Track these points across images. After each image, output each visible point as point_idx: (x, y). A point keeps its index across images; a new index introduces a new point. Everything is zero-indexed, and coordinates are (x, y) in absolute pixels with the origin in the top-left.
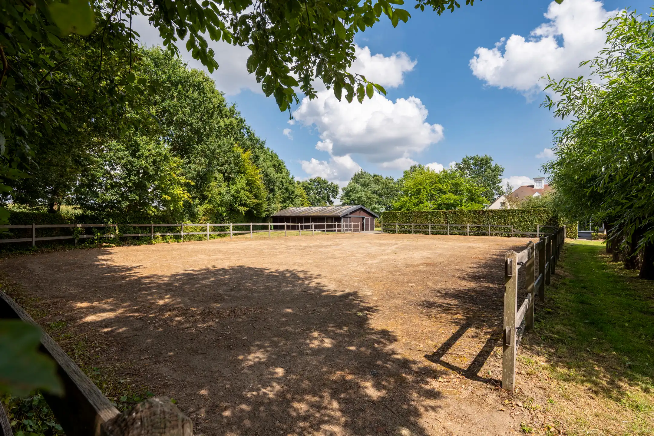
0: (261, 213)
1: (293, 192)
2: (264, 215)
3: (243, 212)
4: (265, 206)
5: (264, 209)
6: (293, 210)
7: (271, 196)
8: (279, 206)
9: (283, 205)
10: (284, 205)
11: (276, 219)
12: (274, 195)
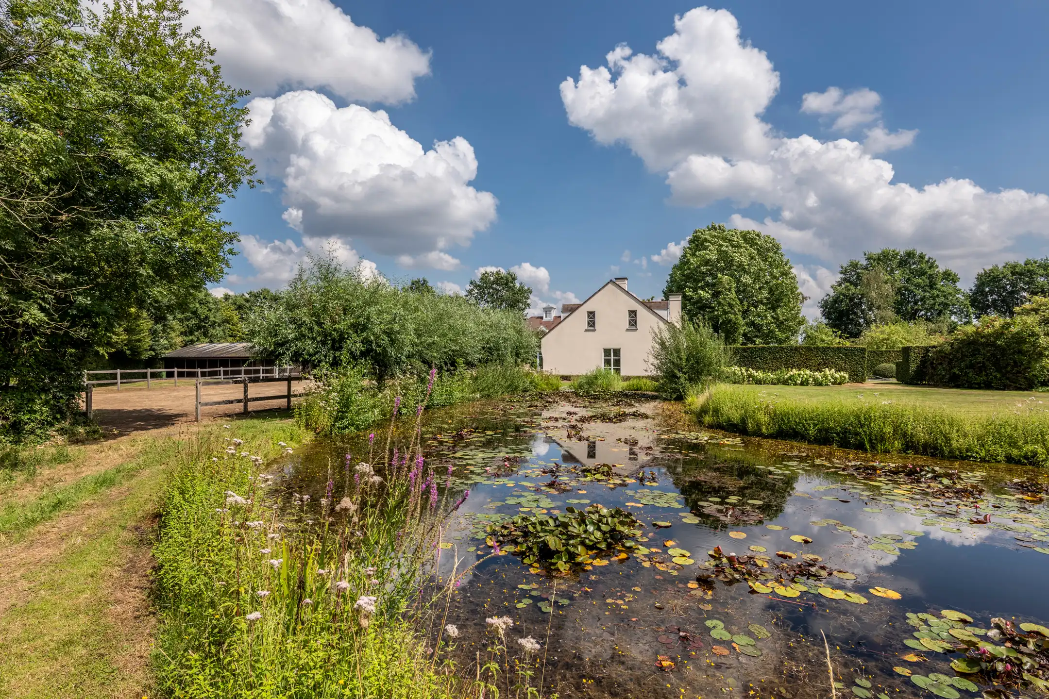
0: (140, 354)
1: (207, 317)
2: (145, 356)
3: (106, 355)
4: (148, 342)
5: (146, 347)
6: (204, 347)
7: (159, 327)
8: (178, 340)
9: (187, 339)
10: (191, 338)
11: (170, 362)
12: (164, 325)
